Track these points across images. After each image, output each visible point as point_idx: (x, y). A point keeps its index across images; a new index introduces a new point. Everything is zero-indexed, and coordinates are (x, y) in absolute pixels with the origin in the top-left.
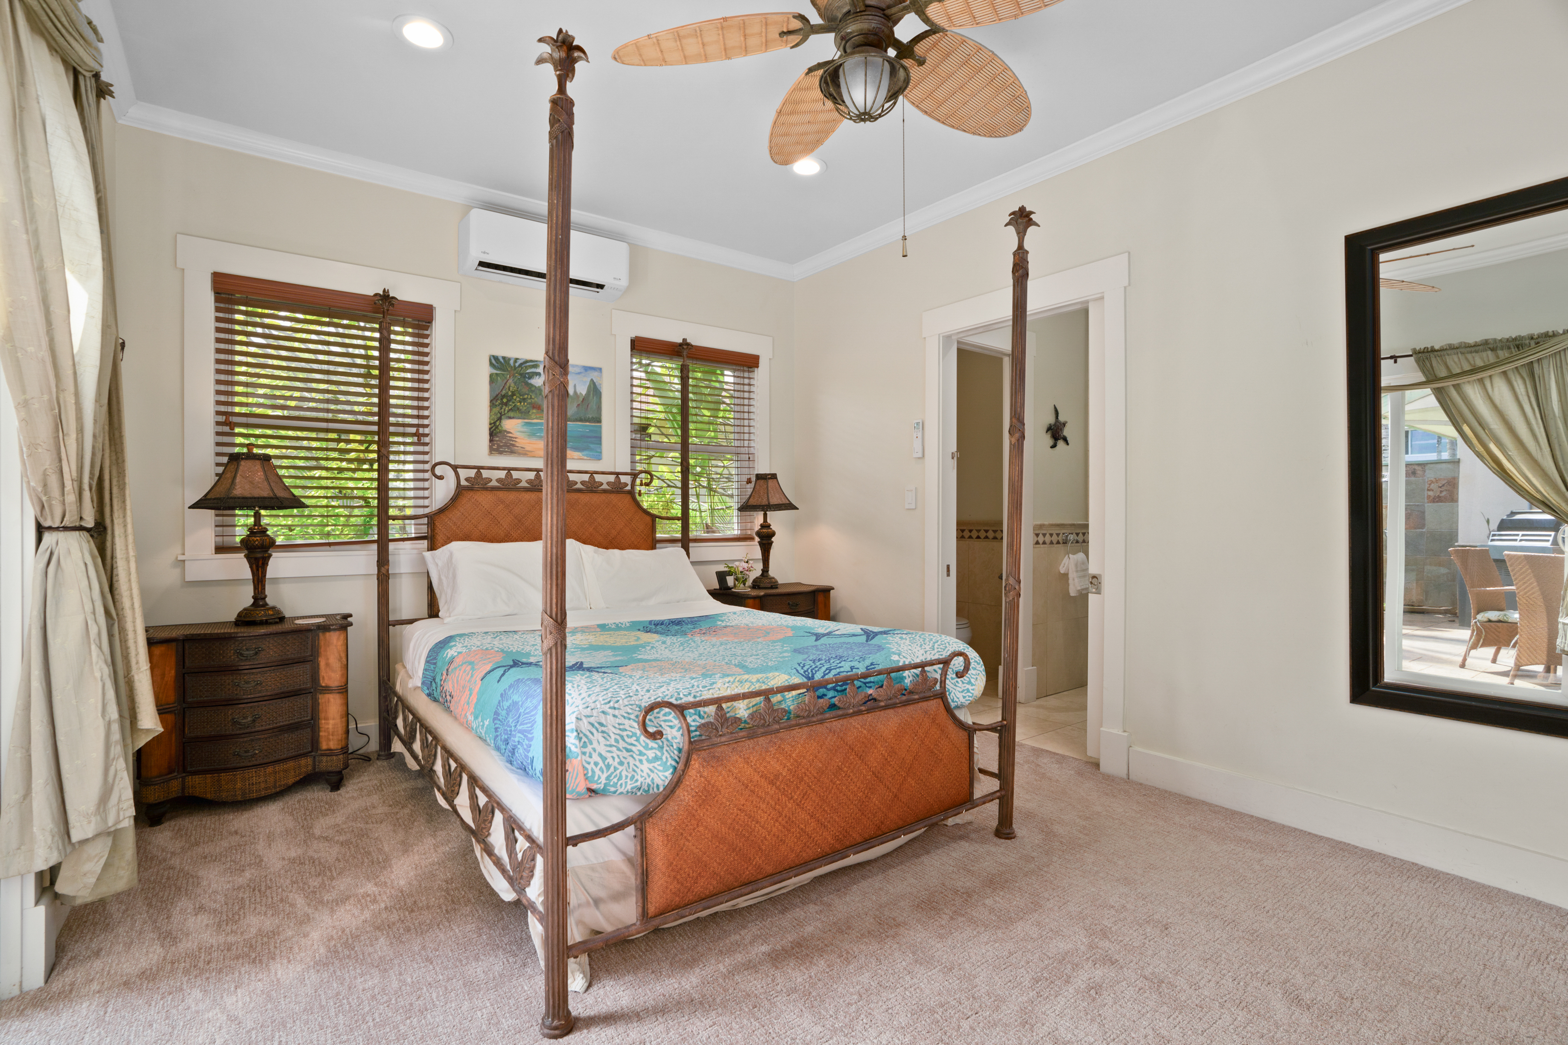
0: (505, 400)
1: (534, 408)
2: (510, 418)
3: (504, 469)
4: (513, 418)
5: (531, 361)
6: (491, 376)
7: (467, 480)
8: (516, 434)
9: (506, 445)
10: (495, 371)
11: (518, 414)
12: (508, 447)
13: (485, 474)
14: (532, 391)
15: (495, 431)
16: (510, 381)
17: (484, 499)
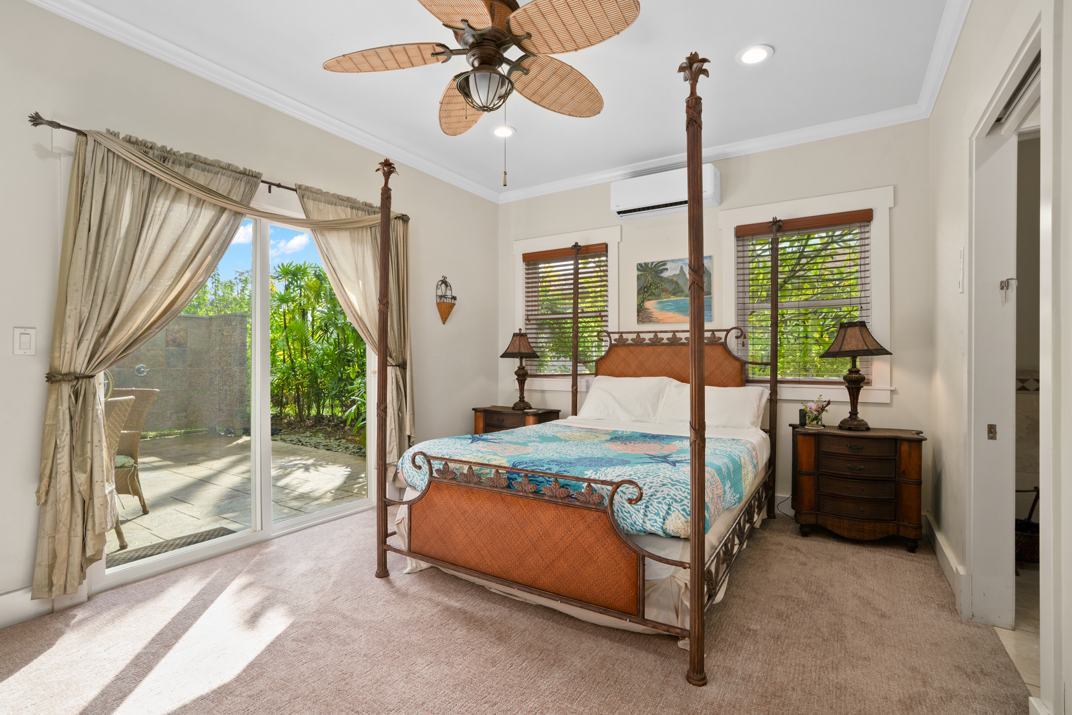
0: (646, 290)
1: (663, 291)
2: (649, 300)
3: (635, 332)
4: (651, 300)
5: (662, 262)
6: (638, 276)
7: (615, 340)
8: (652, 310)
9: (647, 317)
10: (640, 273)
11: (654, 297)
12: (648, 318)
13: (625, 336)
14: (663, 281)
15: (641, 310)
16: (649, 277)
17: (622, 352)
